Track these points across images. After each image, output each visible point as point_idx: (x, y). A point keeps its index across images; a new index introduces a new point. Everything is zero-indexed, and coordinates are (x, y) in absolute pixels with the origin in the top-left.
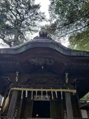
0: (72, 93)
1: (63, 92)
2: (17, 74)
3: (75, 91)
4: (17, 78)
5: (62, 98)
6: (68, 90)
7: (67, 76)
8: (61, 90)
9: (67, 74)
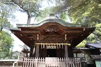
0: (68, 45)
1: (64, 45)
2: (38, 36)
3: (70, 44)
4: (38, 38)
5: (63, 48)
6: (66, 44)
7: (66, 36)
8: (62, 44)
9: (66, 35)
